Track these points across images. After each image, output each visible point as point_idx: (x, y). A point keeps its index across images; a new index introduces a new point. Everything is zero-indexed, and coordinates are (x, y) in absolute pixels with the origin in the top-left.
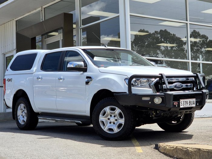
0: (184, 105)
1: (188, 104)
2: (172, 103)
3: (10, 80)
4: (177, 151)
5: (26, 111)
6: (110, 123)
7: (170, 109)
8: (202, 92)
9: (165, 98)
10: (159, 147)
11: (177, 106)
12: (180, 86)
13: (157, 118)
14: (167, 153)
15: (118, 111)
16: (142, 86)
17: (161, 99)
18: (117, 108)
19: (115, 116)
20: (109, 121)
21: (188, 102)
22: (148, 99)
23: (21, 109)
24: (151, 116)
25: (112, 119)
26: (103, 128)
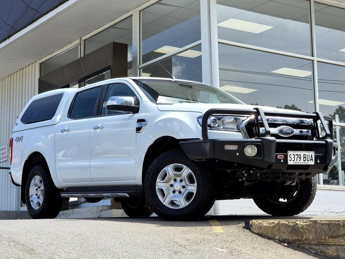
0: (295, 161)
1: (302, 159)
2: (274, 156)
3: (19, 139)
4: (279, 228)
5: (42, 187)
6: (174, 192)
7: (270, 166)
8: (326, 141)
9: (262, 147)
10: (251, 226)
11: (282, 161)
12: (290, 132)
13: (250, 183)
14: (264, 233)
15: (186, 171)
16: (226, 128)
17: (256, 149)
18: (185, 167)
19: (181, 181)
20: (172, 189)
21: (302, 156)
22: (234, 147)
23: (36, 185)
24: (240, 180)
25: (178, 186)
26: (162, 201)
